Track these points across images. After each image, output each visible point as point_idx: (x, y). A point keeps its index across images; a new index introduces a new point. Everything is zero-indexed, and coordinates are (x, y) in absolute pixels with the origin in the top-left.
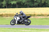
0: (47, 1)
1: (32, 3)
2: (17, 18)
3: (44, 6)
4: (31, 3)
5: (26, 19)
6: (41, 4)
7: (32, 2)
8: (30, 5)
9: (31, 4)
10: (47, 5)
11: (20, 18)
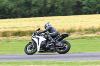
0: (57, 3)
1: (28, 8)
2: (38, 39)
3: (51, 13)
4: (25, 9)
5: (59, 40)
6: (46, 10)
7: (26, 7)
8: (23, 12)
9: (25, 11)
10: (58, 11)
11: (47, 38)
